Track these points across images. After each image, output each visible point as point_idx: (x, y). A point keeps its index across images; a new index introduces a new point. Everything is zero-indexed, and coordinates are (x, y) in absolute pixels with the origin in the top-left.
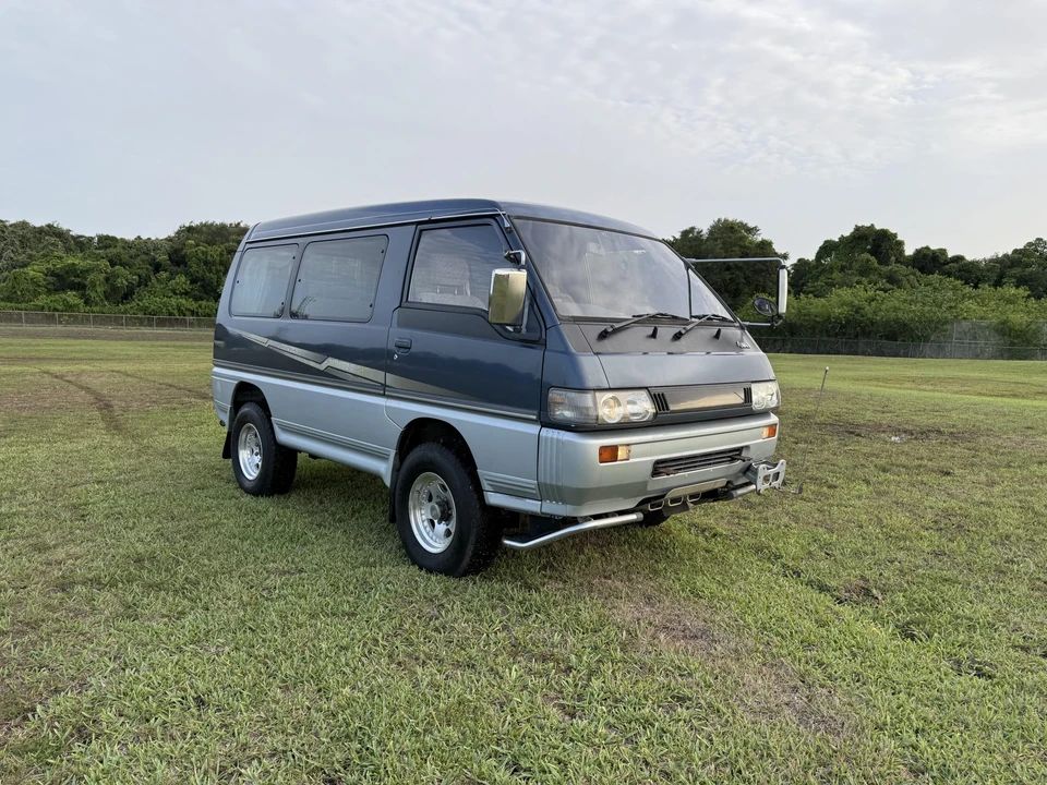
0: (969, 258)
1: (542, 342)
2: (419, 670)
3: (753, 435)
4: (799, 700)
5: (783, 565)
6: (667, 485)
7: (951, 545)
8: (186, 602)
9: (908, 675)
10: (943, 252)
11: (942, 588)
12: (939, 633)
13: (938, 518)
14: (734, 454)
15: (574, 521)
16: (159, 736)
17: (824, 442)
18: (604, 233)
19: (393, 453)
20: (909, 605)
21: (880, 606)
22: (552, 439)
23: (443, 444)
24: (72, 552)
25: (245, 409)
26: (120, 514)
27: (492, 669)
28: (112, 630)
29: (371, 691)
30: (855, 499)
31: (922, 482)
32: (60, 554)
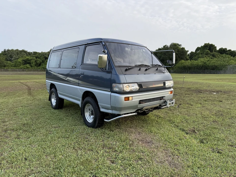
0: (232, 50)
1: (111, 72)
2: (79, 151)
3: (166, 94)
4: (170, 159)
5: (175, 125)
6: (143, 106)
7: (218, 119)
8: (31, 135)
9: (199, 153)
10: (226, 49)
11: (213, 130)
12: (210, 142)
13: (217, 112)
14: (161, 98)
15: (120, 115)
16: (14, 168)
17: (192, 94)
18: (129, 45)
19: (81, 99)
20: (204, 134)
21: (196, 135)
22: (113, 95)
23: (91, 97)
24: (10, 123)
25: (52, 90)
26: (24, 114)
27: (97, 151)
28: (12, 141)
29: (66, 157)
30: (197, 108)
31: (214, 104)
32: (8, 123)
